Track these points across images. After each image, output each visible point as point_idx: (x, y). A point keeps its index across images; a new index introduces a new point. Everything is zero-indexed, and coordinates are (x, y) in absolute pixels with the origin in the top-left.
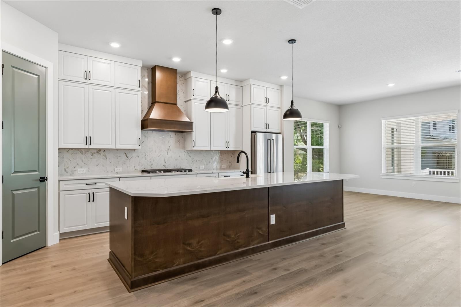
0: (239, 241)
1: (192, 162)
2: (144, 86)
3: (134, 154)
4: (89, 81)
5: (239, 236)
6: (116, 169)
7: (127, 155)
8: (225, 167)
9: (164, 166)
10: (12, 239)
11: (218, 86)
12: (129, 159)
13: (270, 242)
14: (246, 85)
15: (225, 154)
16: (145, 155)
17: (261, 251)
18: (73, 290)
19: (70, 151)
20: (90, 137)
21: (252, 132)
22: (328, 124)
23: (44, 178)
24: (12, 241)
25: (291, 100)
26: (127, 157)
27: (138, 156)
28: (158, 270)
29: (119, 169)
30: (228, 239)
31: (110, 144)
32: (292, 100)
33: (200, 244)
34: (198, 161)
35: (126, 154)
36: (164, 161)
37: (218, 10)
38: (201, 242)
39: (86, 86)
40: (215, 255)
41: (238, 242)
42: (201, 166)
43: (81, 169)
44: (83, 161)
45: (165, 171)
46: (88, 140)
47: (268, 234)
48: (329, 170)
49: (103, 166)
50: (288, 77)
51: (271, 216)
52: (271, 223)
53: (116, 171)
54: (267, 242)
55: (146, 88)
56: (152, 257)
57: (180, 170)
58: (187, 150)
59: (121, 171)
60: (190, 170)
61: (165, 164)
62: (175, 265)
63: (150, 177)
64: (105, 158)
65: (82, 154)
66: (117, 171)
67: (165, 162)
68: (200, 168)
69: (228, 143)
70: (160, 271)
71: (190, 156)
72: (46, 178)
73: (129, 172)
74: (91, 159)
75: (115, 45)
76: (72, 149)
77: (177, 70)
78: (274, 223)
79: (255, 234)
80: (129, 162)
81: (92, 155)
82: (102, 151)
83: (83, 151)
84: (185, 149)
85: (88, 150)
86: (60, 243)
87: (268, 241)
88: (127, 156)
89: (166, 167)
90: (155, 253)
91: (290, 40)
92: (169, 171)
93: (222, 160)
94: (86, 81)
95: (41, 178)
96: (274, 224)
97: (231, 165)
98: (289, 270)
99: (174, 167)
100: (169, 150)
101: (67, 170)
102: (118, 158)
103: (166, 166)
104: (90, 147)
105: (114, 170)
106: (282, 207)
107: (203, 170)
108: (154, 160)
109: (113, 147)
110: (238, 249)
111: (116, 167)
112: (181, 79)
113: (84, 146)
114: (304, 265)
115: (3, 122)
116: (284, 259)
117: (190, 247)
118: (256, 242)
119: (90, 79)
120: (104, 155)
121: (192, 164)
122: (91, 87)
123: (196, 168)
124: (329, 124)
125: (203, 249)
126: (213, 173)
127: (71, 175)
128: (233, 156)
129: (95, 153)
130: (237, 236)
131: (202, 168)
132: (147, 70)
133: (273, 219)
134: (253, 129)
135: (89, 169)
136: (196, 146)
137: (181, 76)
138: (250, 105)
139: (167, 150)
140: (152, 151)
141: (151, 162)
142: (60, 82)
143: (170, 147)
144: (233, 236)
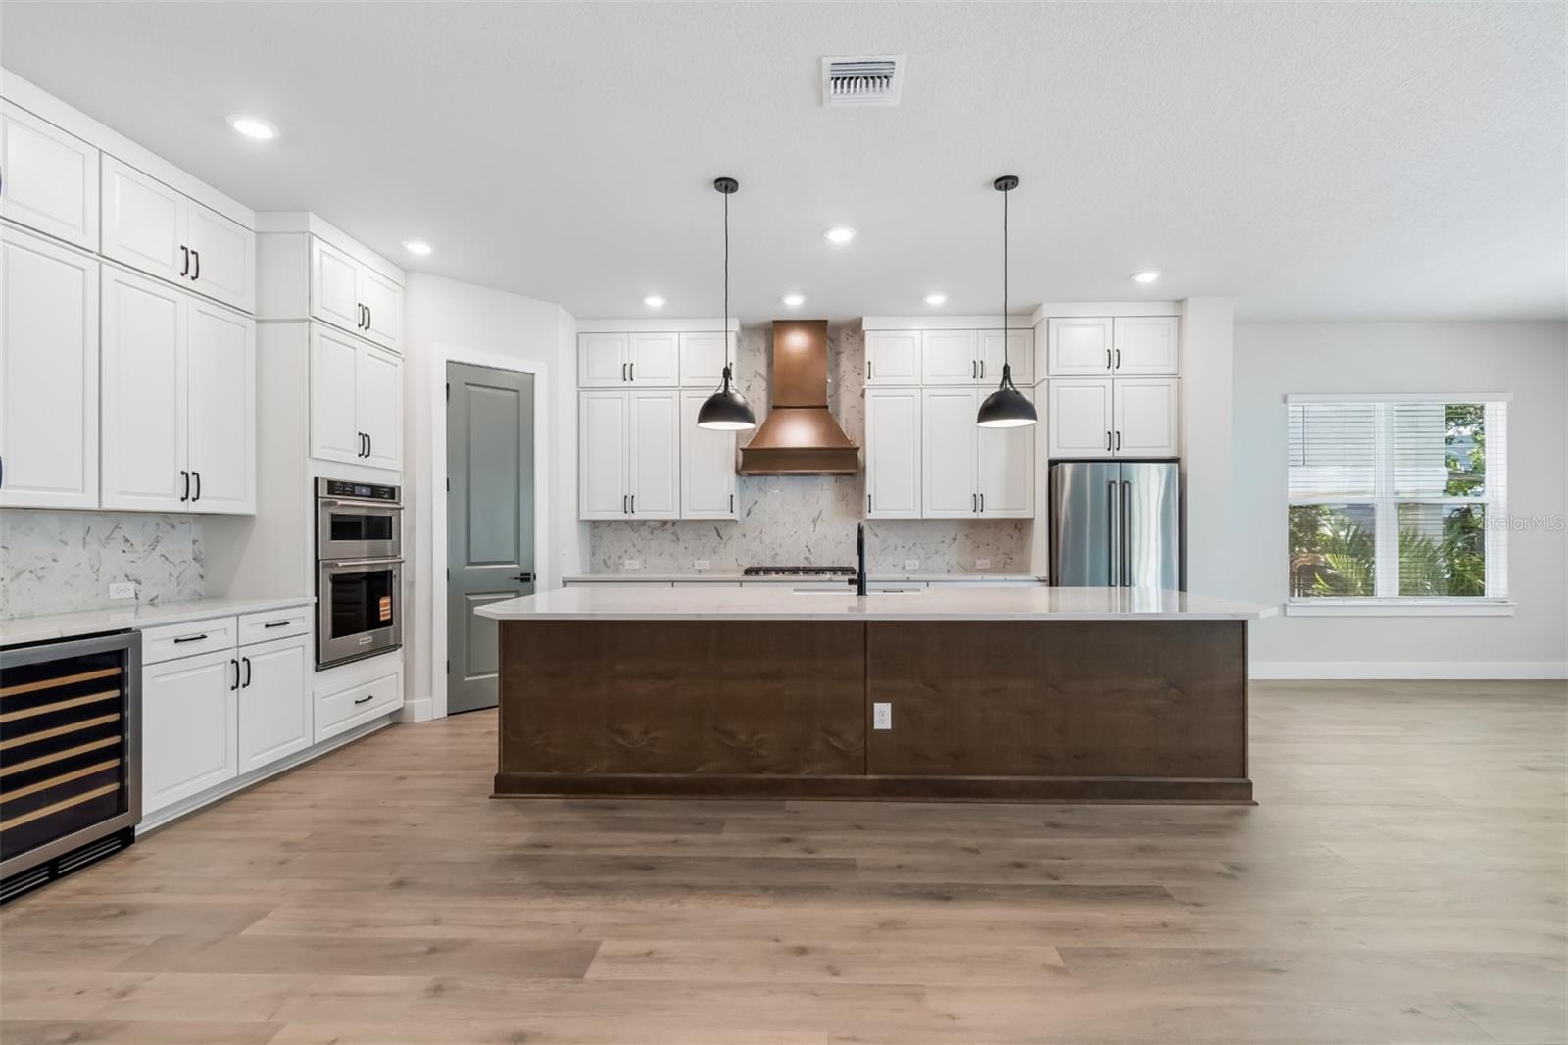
0: (764, 752)
1: (882, 550)
2: (759, 374)
3: (736, 532)
4: (632, 384)
5: (762, 739)
6: (696, 562)
7: (721, 533)
8: (988, 566)
9: (804, 558)
10: (468, 676)
12: (724, 540)
13: (870, 777)
14: (1038, 323)
15: (989, 528)
16: (761, 533)
17: (834, 795)
19: (613, 525)
21: (1052, 463)
23: (529, 575)
24: (467, 679)
26: (720, 538)
27: (744, 536)
29: (704, 563)
30: (729, 743)
32: (1006, 365)
33: (649, 736)
34: (899, 547)
35: (717, 530)
36: (807, 547)
38: (652, 735)
39: (625, 394)
40: (690, 772)
41: (759, 756)
42: (907, 562)
43: (630, 561)
44: (634, 545)
45: (807, 571)
46: (628, 502)
47: (863, 755)
49: (672, 555)
51: (876, 705)
52: (878, 726)
53: (697, 566)
54: (860, 773)
55: (762, 377)
56: (537, 742)
58: (867, 520)
59: (708, 566)
61: (808, 554)
62: (590, 769)
64: (674, 538)
65: (633, 530)
66: (700, 568)
67: (810, 550)
68: (906, 567)
69: (978, 501)
71: (876, 536)
72: (532, 577)
73: (723, 571)
74: (649, 540)
75: (655, 302)
76: (616, 521)
77: (826, 321)
78: (889, 727)
79: (818, 746)
80: (725, 547)
81: (652, 533)
82: (669, 525)
87: (866, 774)
88: (719, 535)
89: (810, 563)
90: (545, 735)
91: (998, 179)
92: (820, 571)
93: (979, 547)
94: (626, 384)
95: (522, 575)
96: (873, 726)
97: (1010, 560)
98: (810, 852)
100: (819, 521)
101: (608, 563)
102: (701, 540)
103: (812, 558)
104: (633, 517)
105: (693, 565)
106: (921, 685)
107: (914, 571)
108: (780, 546)
110: (761, 773)
111: (698, 559)
112: (850, 340)
114: (862, 857)
115: (448, 480)
117: (624, 739)
118: (821, 766)
119: (631, 379)
120: (672, 534)
122: (632, 394)
125: (657, 751)
127: (614, 572)
128: (1016, 534)
129: (655, 529)
130: (756, 738)
131: (913, 567)
132: (766, 334)
133: (883, 716)
134: (1055, 455)
135: (645, 561)
136: (875, 509)
137: (850, 333)
138: (1045, 382)
139: (815, 521)
140: (776, 523)
141: (773, 549)
142: (581, 393)
143: (820, 512)
144: (743, 738)
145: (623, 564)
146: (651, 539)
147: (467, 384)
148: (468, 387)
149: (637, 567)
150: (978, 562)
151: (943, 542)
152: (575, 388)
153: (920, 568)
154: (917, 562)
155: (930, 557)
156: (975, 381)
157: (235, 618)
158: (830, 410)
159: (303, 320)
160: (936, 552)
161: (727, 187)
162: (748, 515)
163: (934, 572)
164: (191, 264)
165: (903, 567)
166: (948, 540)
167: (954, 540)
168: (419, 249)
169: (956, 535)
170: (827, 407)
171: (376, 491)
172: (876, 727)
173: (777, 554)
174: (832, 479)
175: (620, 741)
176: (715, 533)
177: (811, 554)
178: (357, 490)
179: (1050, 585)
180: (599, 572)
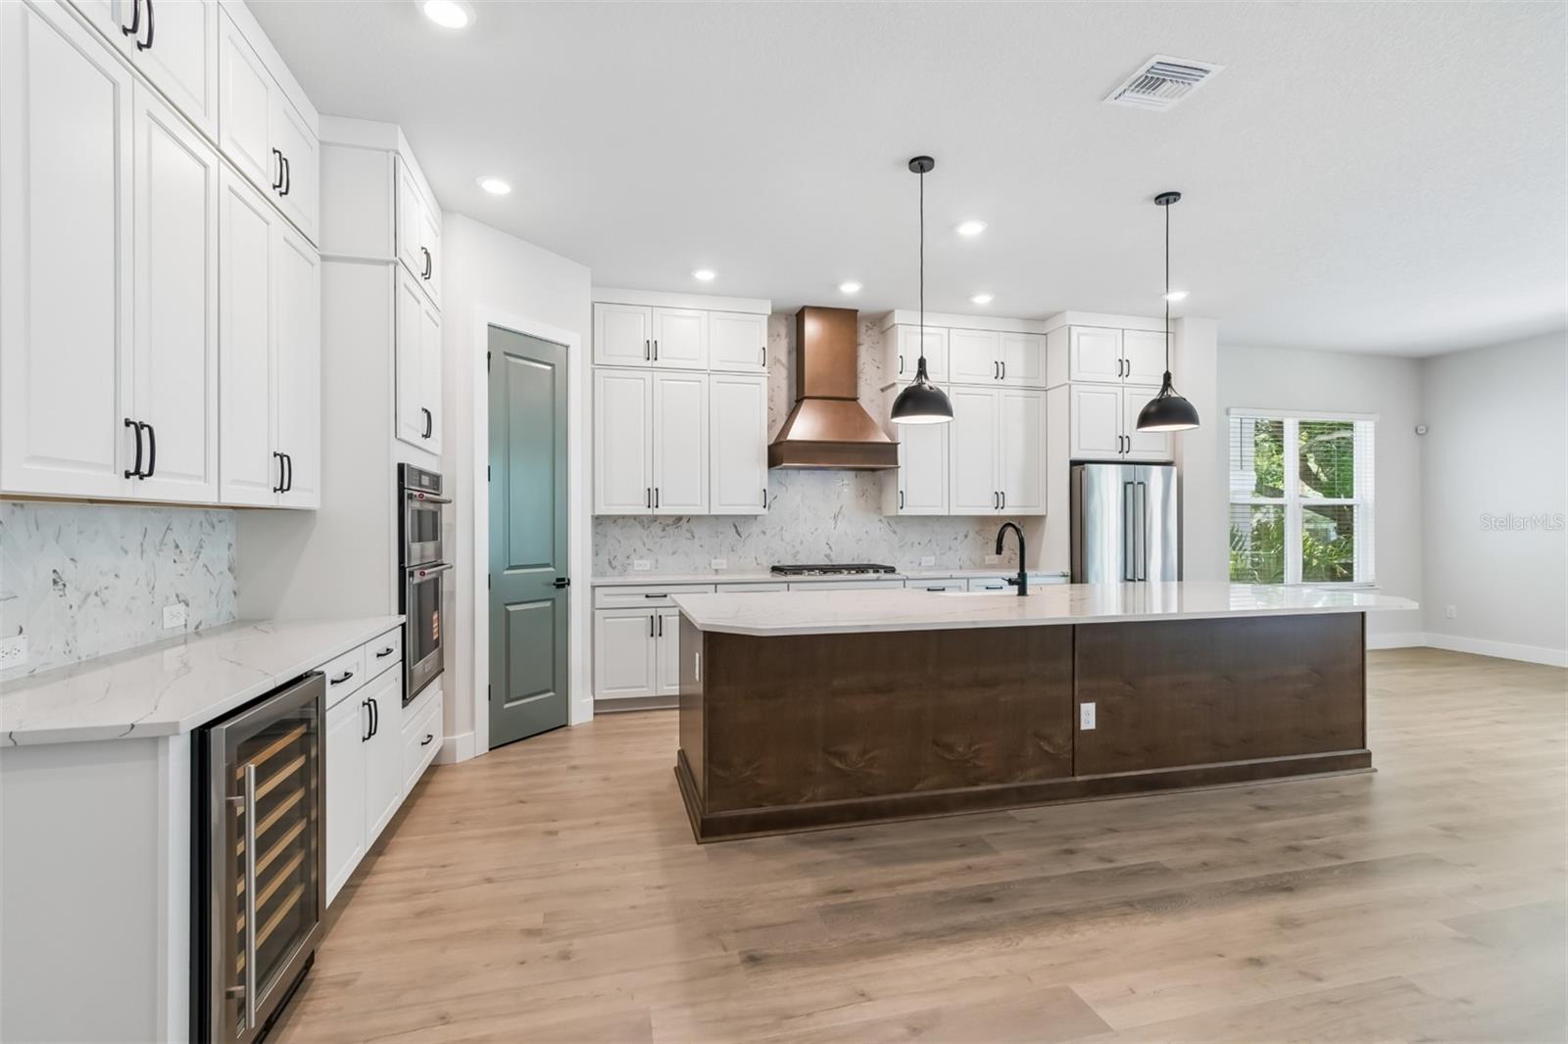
0: (981, 763)
1: (900, 546)
2: (779, 361)
3: (755, 528)
4: (656, 364)
5: (979, 749)
6: (713, 561)
7: (739, 529)
8: (995, 562)
9: (826, 556)
10: (507, 702)
11: (925, 357)
13: (1079, 778)
14: (1055, 330)
16: (782, 530)
17: (1049, 800)
18: (593, 820)
20: (657, 490)
21: (1074, 463)
22: (1370, 425)
23: (563, 579)
24: (507, 706)
25: (1164, 372)
26: (739, 535)
27: (764, 533)
28: (764, 804)
29: (721, 563)
30: (947, 756)
31: (699, 503)
32: (1167, 372)
33: (867, 757)
34: (916, 544)
35: (736, 527)
36: (827, 544)
37: (925, 162)
38: (872, 754)
39: (647, 375)
40: (908, 791)
41: (976, 767)
42: (924, 559)
43: (641, 562)
44: (644, 544)
45: (824, 569)
46: (653, 496)
47: (1071, 756)
48: (1374, 578)
49: (687, 555)
50: (1188, 293)
51: (1082, 705)
52: (1084, 727)
53: (713, 567)
54: (1068, 775)
55: (782, 364)
56: (748, 773)
57: (861, 569)
58: (886, 517)
59: (725, 567)
60: (891, 570)
61: (829, 551)
62: (805, 799)
63: (786, 585)
64: (689, 535)
65: (643, 527)
66: (717, 569)
67: (830, 548)
69: (1000, 498)
70: (769, 809)
71: (895, 532)
72: (567, 581)
73: (743, 571)
74: (661, 538)
75: (705, 276)
76: (624, 517)
77: (857, 311)
78: (1094, 727)
79: (1030, 751)
80: (744, 546)
81: (664, 530)
82: (684, 520)
83: (646, 521)
84: (881, 514)
85: (655, 518)
86: (595, 721)
87: (1073, 775)
88: (737, 532)
89: (831, 561)
90: (755, 766)
91: (1161, 193)
93: (987, 543)
94: (649, 363)
95: (558, 580)
96: (1092, 730)
98: (1111, 861)
99: (854, 559)
100: (840, 516)
101: (614, 563)
102: (718, 537)
103: (833, 555)
104: (657, 512)
105: (710, 565)
106: (1121, 684)
107: (930, 568)
108: (802, 543)
109: (704, 512)
110: (976, 785)
111: (715, 558)
112: (870, 332)
113: (643, 511)
114: (1164, 857)
115: (489, 467)
116: (1111, 830)
117: (841, 762)
118: (1032, 772)
119: (656, 359)
120: (688, 531)
121: (896, 551)
122: (658, 375)
123: (911, 562)
124: (1376, 423)
125: (875, 771)
126: (951, 578)
127: (620, 575)
129: (668, 526)
131: (928, 564)
132: (786, 319)
133: (1088, 716)
134: (1078, 455)
135: (657, 561)
136: (907, 505)
137: (870, 325)
138: (1067, 387)
139: (835, 518)
140: (797, 519)
141: (794, 547)
142: (596, 371)
143: (841, 508)
144: (961, 749)
145: (632, 564)
146: (664, 537)
147: (506, 354)
148: (508, 357)
149: (648, 568)
150: (987, 558)
151: (956, 538)
152: (590, 365)
153: (935, 565)
154: (933, 558)
155: (944, 554)
156: (996, 382)
159: (387, 263)
160: (950, 548)
161: (922, 167)
163: (947, 568)
165: (920, 564)
166: (961, 537)
167: (966, 536)
168: (496, 187)
169: (968, 532)
170: (856, 400)
172: (1082, 728)
173: (798, 552)
174: (852, 474)
175: (838, 764)
176: (732, 529)
177: (832, 551)
179: (1072, 581)
180: (603, 574)
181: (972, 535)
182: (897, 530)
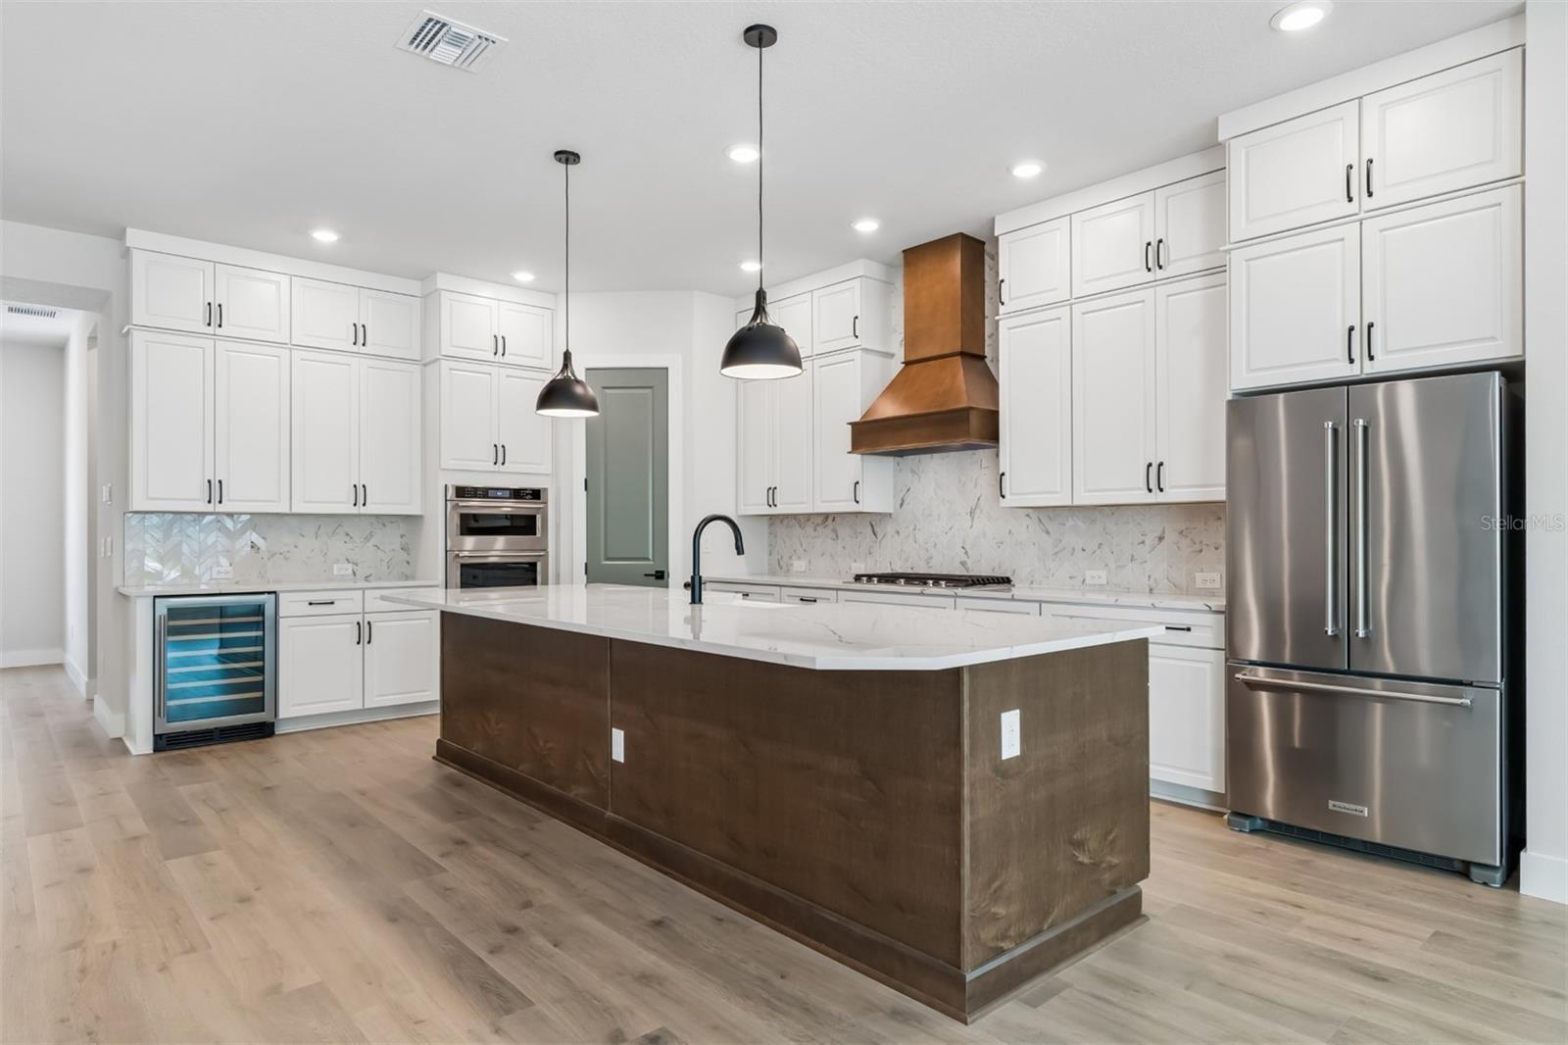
1: (1056, 553)
3: (890, 528)
6: (854, 565)
7: (875, 529)
9: (961, 563)
12: (880, 538)
16: (915, 529)
21: (1236, 401)
26: (875, 534)
27: (898, 532)
29: (861, 567)
30: (534, 746)
34: (1078, 550)
35: (871, 525)
36: (963, 548)
41: (550, 766)
42: (1088, 573)
43: (799, 563)
44: (801, 545)
51: (615, 730)
52: (614, 756)
53: (853, 572)
60: (1006, 583)
61: (964, 558)
67: (966, 553)
68: (1087, 581)
69: (1153, 473)
71: (1048, 532)
74: (813, 538)
78: (623, 759)
79: (580, 766)
80: (882, 548)
81: (816, 529)
83: (802, 520)
89: (967, 570)
93: (1201, 551)
95: (657, 572)
96: (621, 763)
99: (993, 570)
100: (978, 511)
101: (781, 562)
103: (969, 564)
105: (850, 569)
107: (1101, 588)
108: (935, 545)
110: (549, 783)
111: (856, 562)
118: (581, 790)
121: (1054, 560)
123: (1071, 578)
129: (818, 525)
133: (618, 745)
135: (810, 562)
136: (1011, 494)
139: (972, 513)
140: (930, 515)
141: (927, 551)
143: (979, 499)
144: (541, 743)
145: (792, 565)
146: (815, 537)
148: (608, 390)
149: (803, 569)
150: (1199, 576)
151: (1143, 542)
153: (1108, 583)
154: (1104, 573)
155: (1123, 567)
156: (1148, 280)
157: (361, 592)
158: (988, 360)
160: (1132, 559)
162: (901, 505)
163: (1128, 590)
164: (360, 335)
165: (1082, 580)
166: (1150, 540)
167: (1161, 539)
169: (1164, 532)
170: (983, 357)
171: (517, 494)
173: (931, 558)
176: (869, 529)
177: (968, 557)
178: (491, 493)
180: (774, 575)
181: (1171, 537)
182: (1050, 530)
